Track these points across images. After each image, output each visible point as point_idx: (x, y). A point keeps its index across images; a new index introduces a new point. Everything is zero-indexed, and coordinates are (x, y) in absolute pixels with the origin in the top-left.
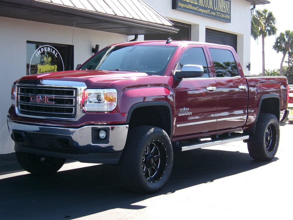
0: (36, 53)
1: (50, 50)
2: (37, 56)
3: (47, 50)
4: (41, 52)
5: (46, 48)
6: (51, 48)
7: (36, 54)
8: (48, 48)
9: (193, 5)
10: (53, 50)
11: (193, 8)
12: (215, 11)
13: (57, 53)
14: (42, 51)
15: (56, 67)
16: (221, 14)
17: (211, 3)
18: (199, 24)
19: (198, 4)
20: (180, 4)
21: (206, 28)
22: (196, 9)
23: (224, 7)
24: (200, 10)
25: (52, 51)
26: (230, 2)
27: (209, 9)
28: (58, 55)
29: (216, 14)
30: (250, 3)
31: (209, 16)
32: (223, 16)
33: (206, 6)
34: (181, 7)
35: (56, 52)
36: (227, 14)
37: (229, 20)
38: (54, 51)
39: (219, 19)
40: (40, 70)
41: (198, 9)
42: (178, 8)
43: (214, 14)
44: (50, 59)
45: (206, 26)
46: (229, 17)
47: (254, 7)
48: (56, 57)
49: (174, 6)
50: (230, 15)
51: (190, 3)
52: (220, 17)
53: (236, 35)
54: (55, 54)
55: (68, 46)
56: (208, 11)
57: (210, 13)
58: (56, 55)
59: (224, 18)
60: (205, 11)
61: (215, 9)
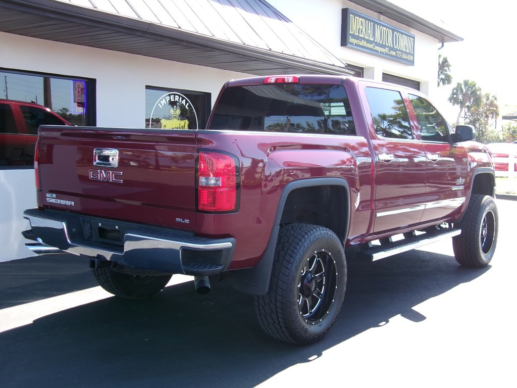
0: (160, 102)
1: (179, 100)
2: (161, 107)
3: (175, 99)
4: (166, 101)
5: (173, 96)
6: (179, 96)
7: (159, 104)
8: (176, 96)
9: (368, 41)
10: (183, 98)
11: (368, 45)
12: (395, 50)
13: (188, 104)
14: (168, 100)
15: (187, 122)
16: (402, 55)
17: (391, 39)
18: (374, 68)
19: (374, 40)
20: (351, 40)
21: (383, 73)
22: (371, 46)
23: (407, 45)
24: (377, 48)
25: (182, 100)
26: (414, 38)
27: (388, 47)
28: (189, 106)
29: (396, 53)
30: (437, 40)
31: (388, 57)
32: (404, 56)
33: (384, 44)
34: (352, 44)
35: (187, 102)
36: (409, 54)
37: (412, 63)
38: (184, 100)
39: (400, 60)
40: (165, 126)
41: (374, 47)
42: (348, 45)
43: (393, 53)
44: (178, 112)
45: (383, 70)
46: (412, 58)
47: (443, 46)
48: (187, 108)
49: (344, 42)
50: (413, 55)
51: (364, 39)
52: (401, 58)
53: (419, 83)
54: (186, 105)
55: (203, 94)
56: (387, 50)
57: (389, 52)
58: (186, 107)
59: (406, 60)
60: (382, 50)
61: (396, 48)
